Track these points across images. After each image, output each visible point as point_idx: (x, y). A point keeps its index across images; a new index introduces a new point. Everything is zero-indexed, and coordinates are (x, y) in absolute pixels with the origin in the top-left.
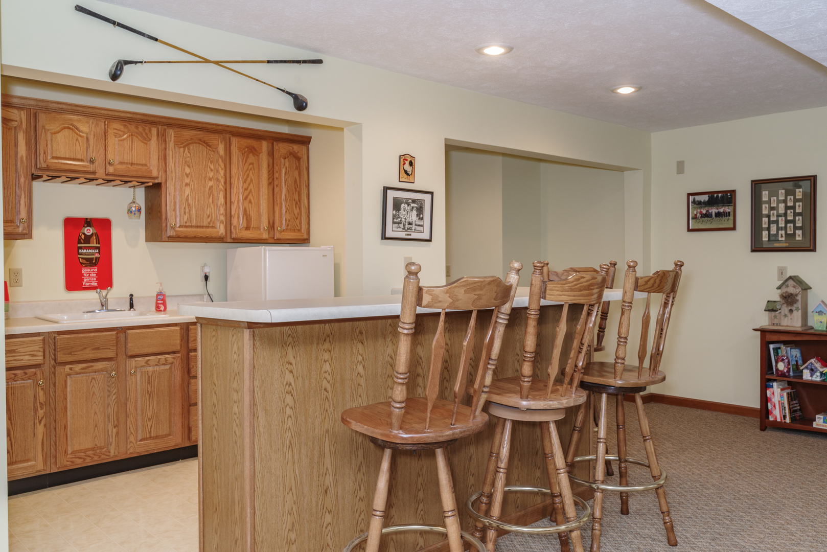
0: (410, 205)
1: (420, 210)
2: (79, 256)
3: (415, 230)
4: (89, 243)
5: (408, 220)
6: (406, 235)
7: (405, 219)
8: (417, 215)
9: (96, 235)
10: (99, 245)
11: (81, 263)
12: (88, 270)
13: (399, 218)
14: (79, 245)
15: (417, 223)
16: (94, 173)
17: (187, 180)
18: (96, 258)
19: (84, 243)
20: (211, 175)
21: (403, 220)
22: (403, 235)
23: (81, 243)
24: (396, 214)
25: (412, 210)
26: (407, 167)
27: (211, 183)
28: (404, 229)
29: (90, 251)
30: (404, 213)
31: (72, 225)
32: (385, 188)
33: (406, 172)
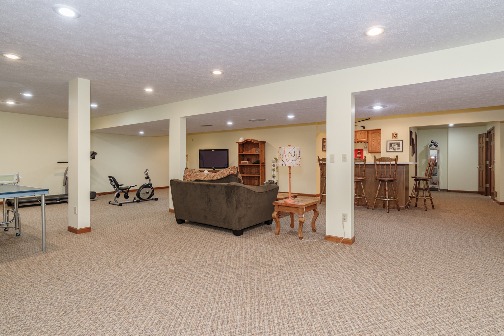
1: (399, 145)
3: (397, 149)
4: (359, 154)
5: (394, 147)
9: (361, 152)
17: (373, 141)
20: (379, 139)
22: (393, 151)
23: (357, 154)
24: (391, 146)
25: (396, 145)
26: (395, 135)
27: (379, 141)
28: (393, 149)
31: (356, 151)
32: (387, 141)
33: (394, 137)
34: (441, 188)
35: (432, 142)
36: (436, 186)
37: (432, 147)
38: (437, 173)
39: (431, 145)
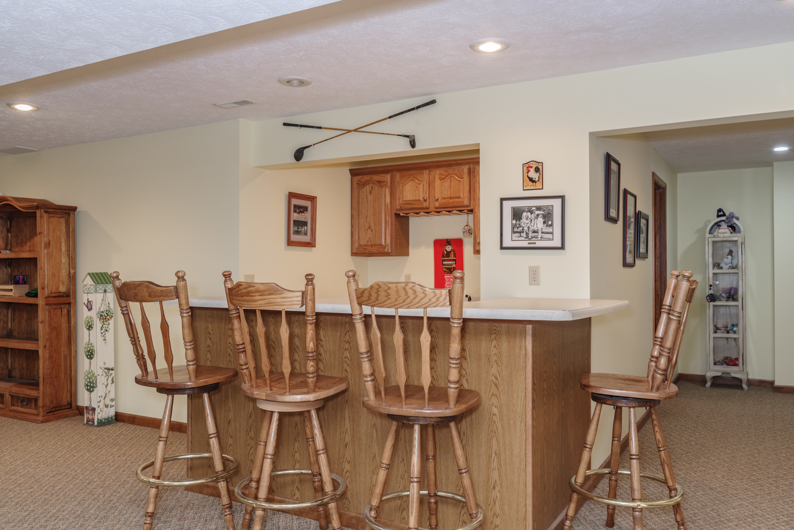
0: (535, 213)
1: (548, 217)
2: (443, 266)
3: (541, 238)
4: (449, 257)
5: (532, 228)
6: (529, 243)
7: (529, 227)
8: (544, 222)
9: (454, 250)
10: (455, 258)
11: (444, 271)
12: (449, 276)
13: (521, 227)
14: (443, 259)
15: (544, 230)
16: (428, 208)
18: (454, 267)
19: (446, 257)
21: (526, 229)
22: (525, 244)
23: (444, 257)
24: (516, 224)
25: (537, 218)
26: (533, 174)
28: (527, 237)
29: (450, 262)
30: (527, 222)
31: (439, 244)
32: (502, 200)
33: (531, 180)
34: (751, 377)
35: (720, 213)
36: (736, 372)
37: (721, 231)
38: (737, 325)
39: (718, 225)
